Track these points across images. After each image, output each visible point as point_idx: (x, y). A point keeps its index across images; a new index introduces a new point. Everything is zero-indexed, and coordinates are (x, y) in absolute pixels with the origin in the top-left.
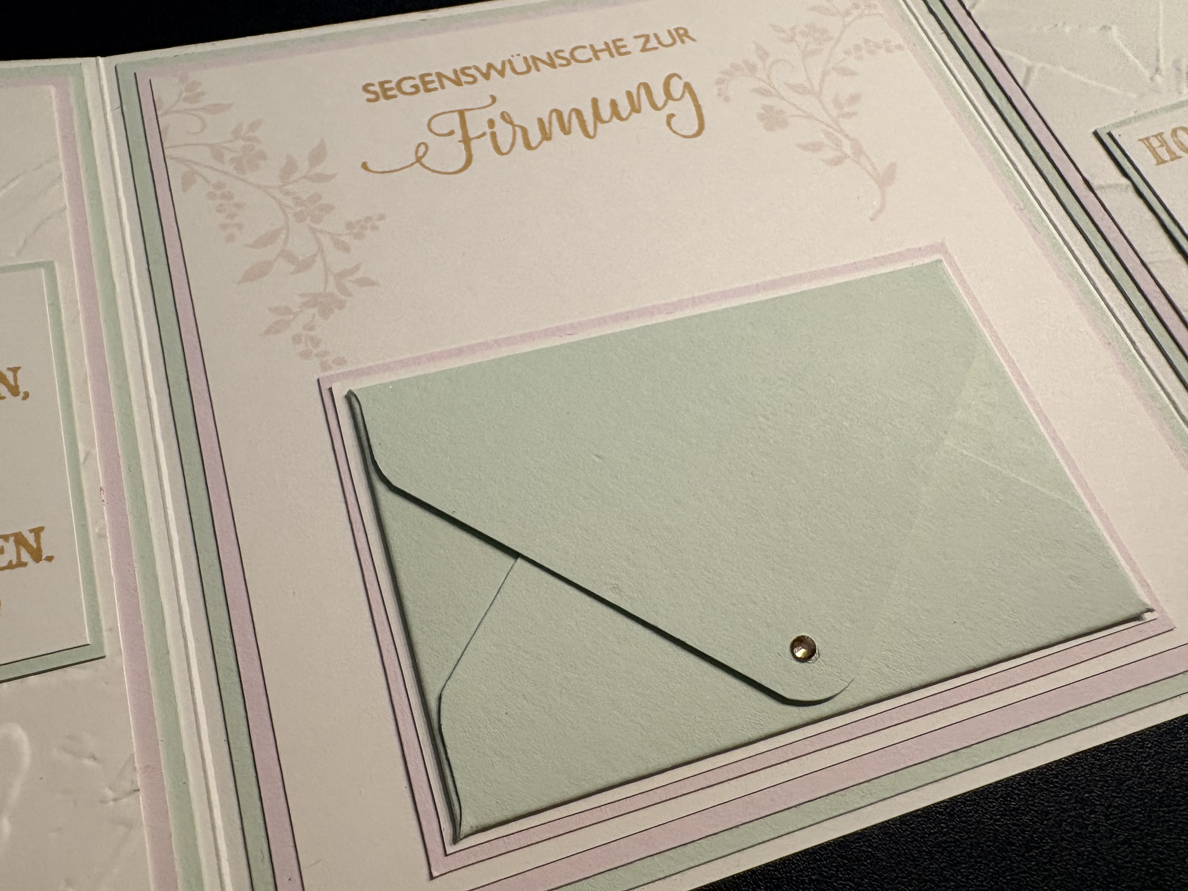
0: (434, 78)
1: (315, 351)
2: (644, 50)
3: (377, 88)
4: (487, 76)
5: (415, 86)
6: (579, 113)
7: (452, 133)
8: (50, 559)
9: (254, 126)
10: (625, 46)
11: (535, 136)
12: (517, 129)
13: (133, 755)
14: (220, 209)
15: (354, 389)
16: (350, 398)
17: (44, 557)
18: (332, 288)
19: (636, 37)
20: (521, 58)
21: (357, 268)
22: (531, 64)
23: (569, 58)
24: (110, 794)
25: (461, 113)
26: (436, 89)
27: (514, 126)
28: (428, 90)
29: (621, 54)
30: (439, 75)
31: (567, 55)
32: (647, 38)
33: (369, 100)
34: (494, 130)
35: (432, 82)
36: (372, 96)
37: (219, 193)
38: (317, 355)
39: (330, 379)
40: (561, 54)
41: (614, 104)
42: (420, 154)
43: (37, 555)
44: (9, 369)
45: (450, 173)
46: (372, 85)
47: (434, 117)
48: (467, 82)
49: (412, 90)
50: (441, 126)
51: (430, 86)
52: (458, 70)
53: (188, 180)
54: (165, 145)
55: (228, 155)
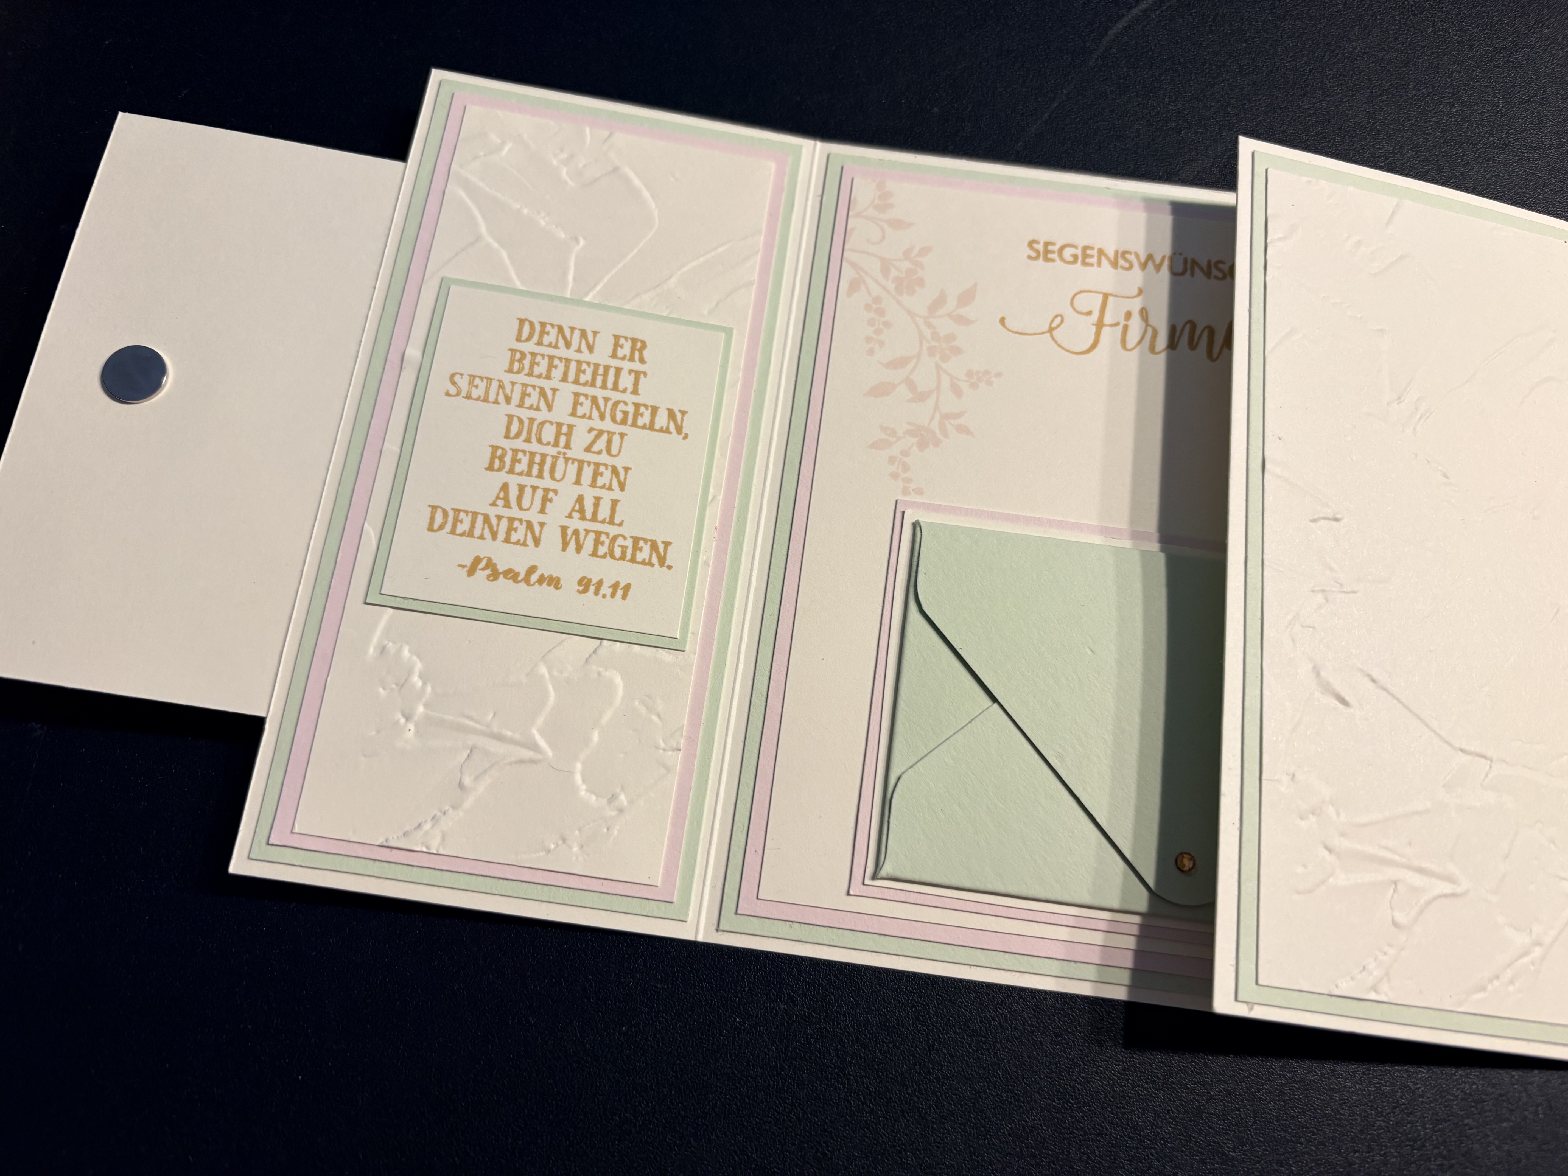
0: (1095, 252)
1: (903, 475)
4: (1142, 266)
5: (1075, 257)
6: (1210, 332)
7: (1089, 313)
8: (669, 567)
9: (925, 251)
11: (1161, 342)
12: (1149, 329)
13: (683, 724)
14: (871, 322)
15: (921, 520)
16: (916, 525)
17: (666, 565)
18: (935, 426)
20: (1181, 257)
21: (961, 414)
22: (1189, 267)
23: (1226, 271)
24: (662, 744)
25: (1106, 296)
27: (1147, 325)
28: (1084, 264)
30: (1101, 252)
31: (1224, 267)
33: (1030, 257)
34: (1128, 323)
35: (1092, 256)
36: (1034, 254)
37: (875, 306)
38: (903, 479)
39: (906, 503)
42: (1054, 325)
43: (662, 561)
44: (680, 411)
45: (1073, 353)
46: (1038, 242)
47: (1080, 292)
48: (1122, 267)
49: (1071, 259)
50: (1083, 303)
51: (1088, 260)
52: (1120, 252)
53: (854, 286)
54: (846, 247)
55: (894, 273)
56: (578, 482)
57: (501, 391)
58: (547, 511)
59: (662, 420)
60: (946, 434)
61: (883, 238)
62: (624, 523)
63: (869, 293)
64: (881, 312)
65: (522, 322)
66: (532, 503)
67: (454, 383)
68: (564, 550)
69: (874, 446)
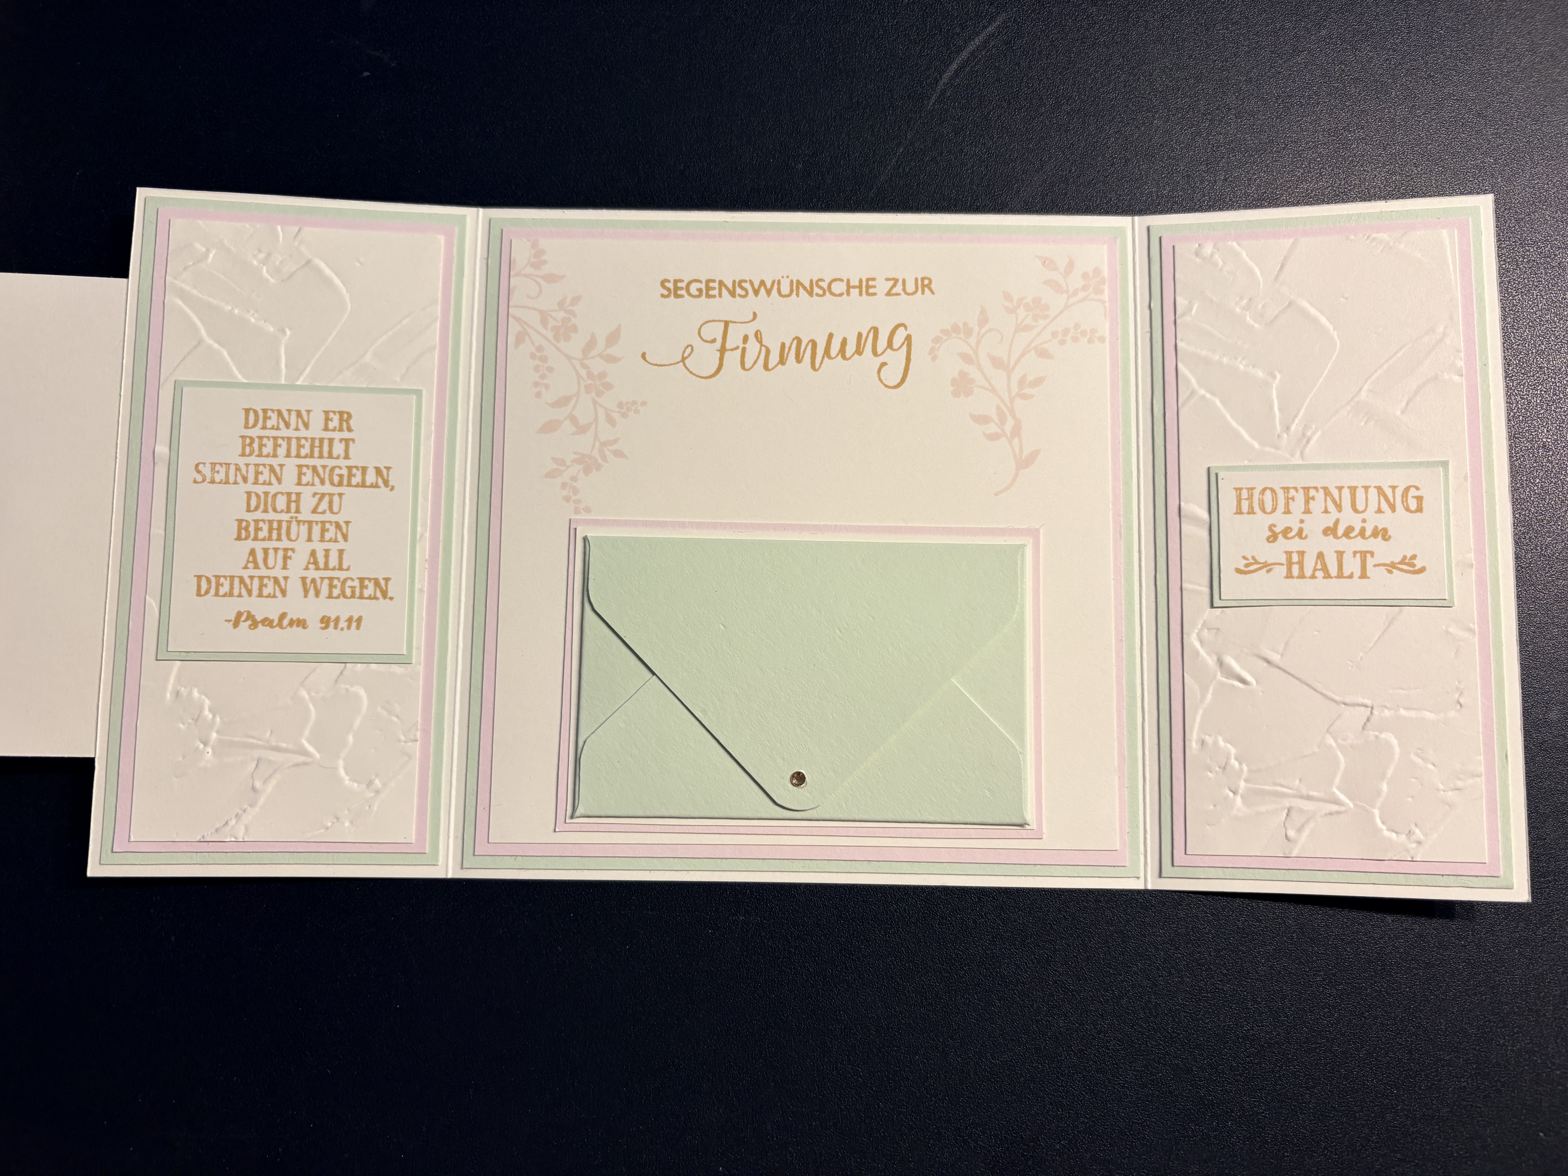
0: (716, 285)
1: (574, 498)
2: (889, 294)
3: (670, 285)
4: (756, 292)
5: (700, 290)
6: (814, 344)
7: (714, 341)
8: (391, 599)
9: (576, 300)
10: (874, 287)
11: (774, 358)
12: (763, 348)
13: (417, 721)
14: (536, 369)
15: (589, 535)
16: (585, 539)
17: (388, 597)
18: (596, 453)
19: (887, 279)
20: (789, 280)
21: (615, 441)
22: (794, 288)
23: (826, 288)
24: (403, 738)
25: (727, 324)
26: (714, 296)
27: (762, 345)
28: (708, 296)
29: (868, 294)
30: (721, 283)
31: (824, 285)
32: (896, 281)
33: (663, 296)
34: (746, 346)
35: (714, 289)
37: (538, 354)
38: (574, 501)
39: (578, 521)
40: (821, 283)
41: (844, 342)
42: (685, 355)
43: (385, 594)
44: (385, 467)
45: (702, 377)
46: (669, 281)
47: (706, 322)
48: (740, 295)
49: (697, 293)
50: (707, 333)
51: (711, 293)
52: (737, 281)
53: (520, 339)
54: (510, 304)
55: (551, 323)
56: (309, 539)
57: (238, 472)
58: (288, 567)
59: (371, 477)
60: (604, 458)
61: (540, 292)
62: (351, 568)
63: (533, 343)
64: (544, 359)
65: (247, 411)
66: (276, 563)
67: (199, 472)
68: (306, 596)
69: (549, 475)
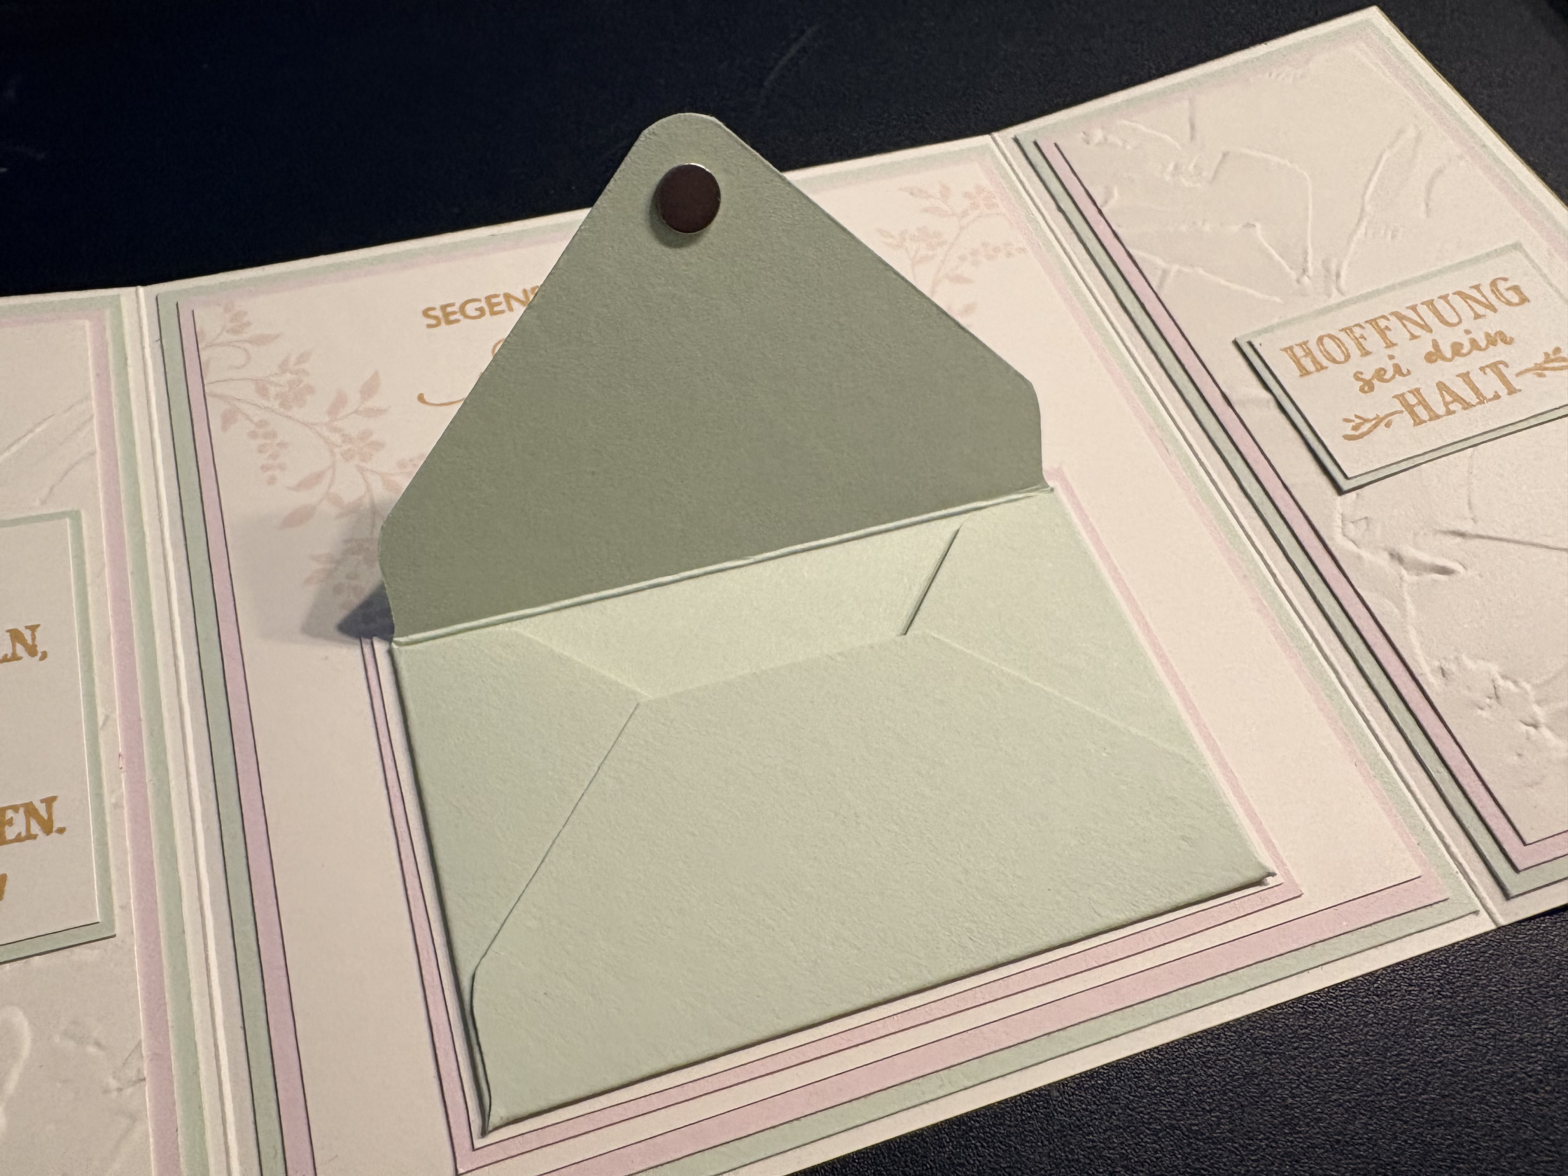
0: (501, 299)
3: (438, 313)
5: (481, 309)
8: (61, 831)
13: (140, 1042)
14: (261, 450)
17: (54, 829)
24: (113, 1084)
26: (502, 312)
28: (493, 313)
30: (507, 297)
33: (429, 326)
36: (433, 322)
37: (261, 431)
43: (47, 827)
44: (27, 628)
46: (433, 309)
51: (497, 309)
52: (529, 290)
53: (228, 418)
55: (273, 390)
61: (249, 358)
63: (250, 420)
